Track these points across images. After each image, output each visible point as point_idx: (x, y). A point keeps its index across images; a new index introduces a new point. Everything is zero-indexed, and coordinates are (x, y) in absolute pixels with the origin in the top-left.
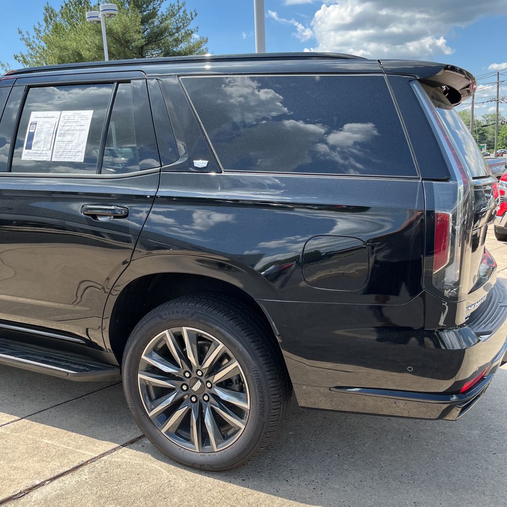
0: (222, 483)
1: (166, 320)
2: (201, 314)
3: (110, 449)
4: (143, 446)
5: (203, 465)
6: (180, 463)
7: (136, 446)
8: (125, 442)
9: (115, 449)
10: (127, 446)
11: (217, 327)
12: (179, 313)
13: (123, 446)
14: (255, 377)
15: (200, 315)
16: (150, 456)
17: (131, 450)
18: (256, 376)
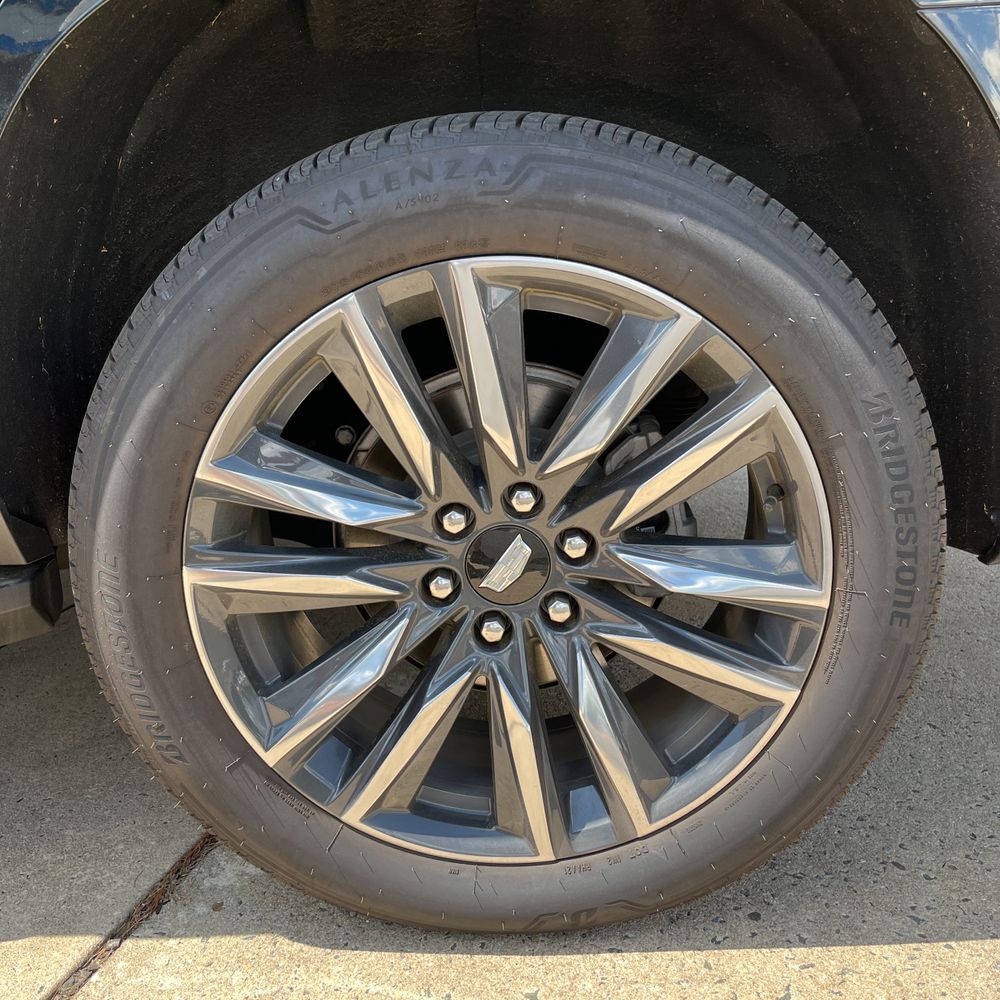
0: (692, 959)
1: (349, 231)
2: (570, 161)
3: (62, 974)
4: (217, 907)
5: (590, 911)
6: (449, 932)
7: (181, 915)
8: (119, 914)
9: (86, 967)
10: (140, 932)
11: (676, 221)
12: (429, 178)
13: (122, 932)
14: (882, 442)
15: (565, 169)
16: (285, 945)
17: (173, 942)
18: (887, 438)
